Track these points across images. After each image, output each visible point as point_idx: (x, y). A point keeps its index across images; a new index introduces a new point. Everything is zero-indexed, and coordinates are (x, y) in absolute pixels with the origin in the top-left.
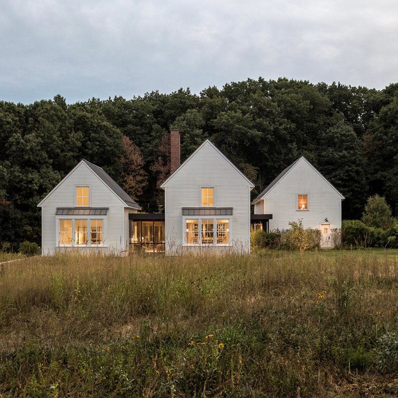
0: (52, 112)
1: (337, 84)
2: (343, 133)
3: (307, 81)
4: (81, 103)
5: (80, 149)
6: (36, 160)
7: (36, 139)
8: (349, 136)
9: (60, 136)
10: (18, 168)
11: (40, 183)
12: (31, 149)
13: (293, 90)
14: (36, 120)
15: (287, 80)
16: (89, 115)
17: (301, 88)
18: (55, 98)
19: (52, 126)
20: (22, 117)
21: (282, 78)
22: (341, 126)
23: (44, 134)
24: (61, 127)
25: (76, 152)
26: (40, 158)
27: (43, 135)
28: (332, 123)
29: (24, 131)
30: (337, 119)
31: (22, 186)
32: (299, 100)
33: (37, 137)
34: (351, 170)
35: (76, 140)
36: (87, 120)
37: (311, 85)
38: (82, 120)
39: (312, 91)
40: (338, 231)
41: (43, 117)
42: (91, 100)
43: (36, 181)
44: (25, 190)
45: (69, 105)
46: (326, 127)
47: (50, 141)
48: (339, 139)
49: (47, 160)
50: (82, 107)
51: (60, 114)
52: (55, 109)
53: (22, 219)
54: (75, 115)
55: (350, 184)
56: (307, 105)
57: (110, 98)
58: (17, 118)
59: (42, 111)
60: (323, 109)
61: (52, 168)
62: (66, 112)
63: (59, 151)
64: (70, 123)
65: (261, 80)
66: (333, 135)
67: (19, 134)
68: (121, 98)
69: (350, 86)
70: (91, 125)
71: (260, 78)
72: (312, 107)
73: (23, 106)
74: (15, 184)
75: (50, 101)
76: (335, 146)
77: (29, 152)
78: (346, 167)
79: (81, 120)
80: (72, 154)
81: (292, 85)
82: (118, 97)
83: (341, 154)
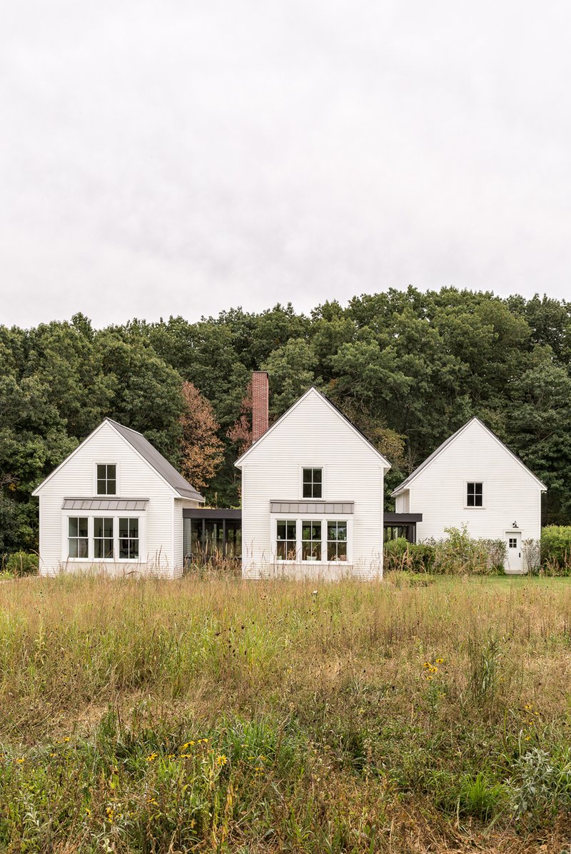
0: (68, 341)
1: (541, 298)
2: (549, 380)
3: (490, 292)
4: (117, 327)
5: (113, 403)
6: (40, 419)
7: (40, 385)
8: (559, 384)
9: (81, 380)
10: (9, 431)
11: (47, 456)
12: (32, 402)
13: (465, 307)
14: (41, 355)
15: (456, 291)
16: (128, 347)
17: (479, 304)
18: (75, 319)
19: (66, 363)
20: (18, 349)
21: (448, 288)
22: (547, 368)
23: (54, 377)
24: (82, 365)
25: (106, 406)
26: (47, 417)
27: (51, 378)
28: (532, 364)
29: (22, 371)
30: (540, 356)
31: (17, 461)
32: (477, 323)
33: (42, 381)
34: (563, 443)
35: (106, 387)
36: (125, 355)
37: (498, 299)
38: (117, 354)
39: (498, 310)
40: (534, 544)
41: (52, 349)
42: (131, 322)
43: (40, 453)
44: (22, 468)
45: (96, 331)
46: (521, 369)
47: (64, 389)
48: (542, 390)
49: (58, 419)
50: (116, 334)
51: (80, 344)
52: (72, 337)
53: (16, 515)
54: (105, 347)
55: (561, 464)
56: (489, 332)
57: (161, 321)
58: (10, 351)
59: (51, 339)
60: (517, 339)
61: (67, 432)
62: (90, 342)
63: (79, 405)
64: (97, 360)
65: (412, 291)
66: (533, 383)
67: (11, 377)
68: (180, 319)
69: (564, 301)
70: (131, 364)
71: (410, 287)
72: (497, 335)
73: (20, 332)
74: (6, 458)
75: (66, 323)
76: (535, 403)
77: (29, 405)
78: (554, 436)
79: (114, 354)
80: (99, 409)
81: (465, 298)
82: (175, 317)
83: (545, 415)
